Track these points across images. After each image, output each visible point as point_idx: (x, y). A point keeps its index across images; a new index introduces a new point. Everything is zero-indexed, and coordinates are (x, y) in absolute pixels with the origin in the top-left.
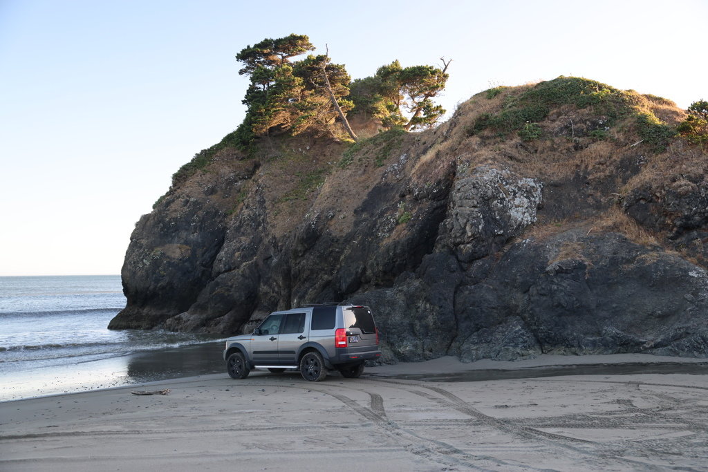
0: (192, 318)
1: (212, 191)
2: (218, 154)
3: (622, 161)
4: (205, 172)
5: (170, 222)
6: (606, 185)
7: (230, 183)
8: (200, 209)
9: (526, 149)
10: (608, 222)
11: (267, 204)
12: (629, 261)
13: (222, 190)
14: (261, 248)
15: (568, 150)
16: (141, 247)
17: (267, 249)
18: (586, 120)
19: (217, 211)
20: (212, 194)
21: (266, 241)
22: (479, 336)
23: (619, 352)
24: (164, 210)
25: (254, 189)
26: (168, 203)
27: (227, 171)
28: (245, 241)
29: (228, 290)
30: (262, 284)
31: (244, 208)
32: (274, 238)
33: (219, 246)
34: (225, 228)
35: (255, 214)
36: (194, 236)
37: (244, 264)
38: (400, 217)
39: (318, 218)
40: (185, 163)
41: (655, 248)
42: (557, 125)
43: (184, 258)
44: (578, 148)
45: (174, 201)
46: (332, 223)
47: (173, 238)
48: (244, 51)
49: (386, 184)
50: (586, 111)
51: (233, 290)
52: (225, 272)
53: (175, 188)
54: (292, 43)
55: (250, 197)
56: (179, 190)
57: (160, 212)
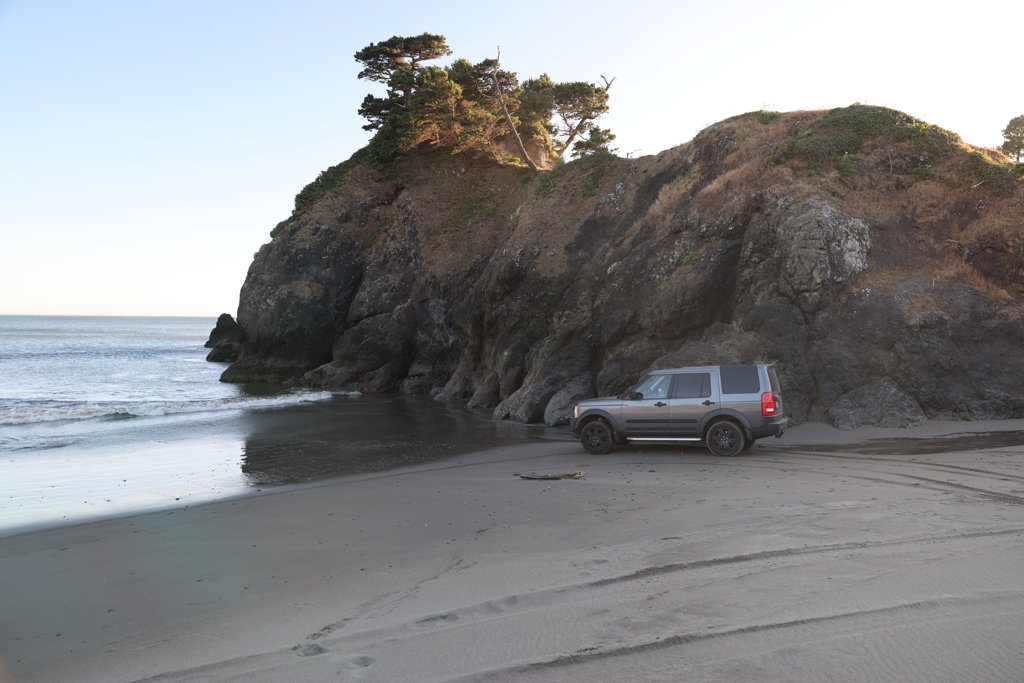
0: (338, 371)
1: (346, 218)
2: (350, 173)
3: (957, 204)
4: (336, 195)
5: (296, 254)
6: (939, 230)
7: (367, 208)
8: (334, 239)
9: (845, 185)
10: (951, 272)
11: (420, 235)
12: (990, 317)
13: (357, 217)
14: (415, 288)
15: (888, 188)
16: (262, 284)
17: (423, 290)
18: (905, 156)
19: (353, 243)
20: (345, 221)
21: (422, 280)
22: (850, 398)
23: (1012, 418)
24: (289, 239)
25: (401, 218)
26: (294, 231)
27: (362, 195)
28: (394, 279)
29: (382, 339)
30: (419, 332)
31: (389, 239)
32: (434, 277)
33: (356, 284)
34: (363, 265)
35: (404, 247)
36: (327, 272)
37: (399, 307)
38: (682, 257)
39: (522, 254)
40: (309, 182)
41: (1009, 303)
42: (872, 158)
43: (315, 298)
44: (900, 186)
45: (299, 228)
46: (538, 261)
47: (300, 273)
48: (366, 49)
49: (602, 218)
50: (905, 145)
51: (387, 338)
52: (368, 316)
53: (299, 212)
54: (427, 44)
55: (397, 226)
56: (305, 215)
57: (284, 241)
